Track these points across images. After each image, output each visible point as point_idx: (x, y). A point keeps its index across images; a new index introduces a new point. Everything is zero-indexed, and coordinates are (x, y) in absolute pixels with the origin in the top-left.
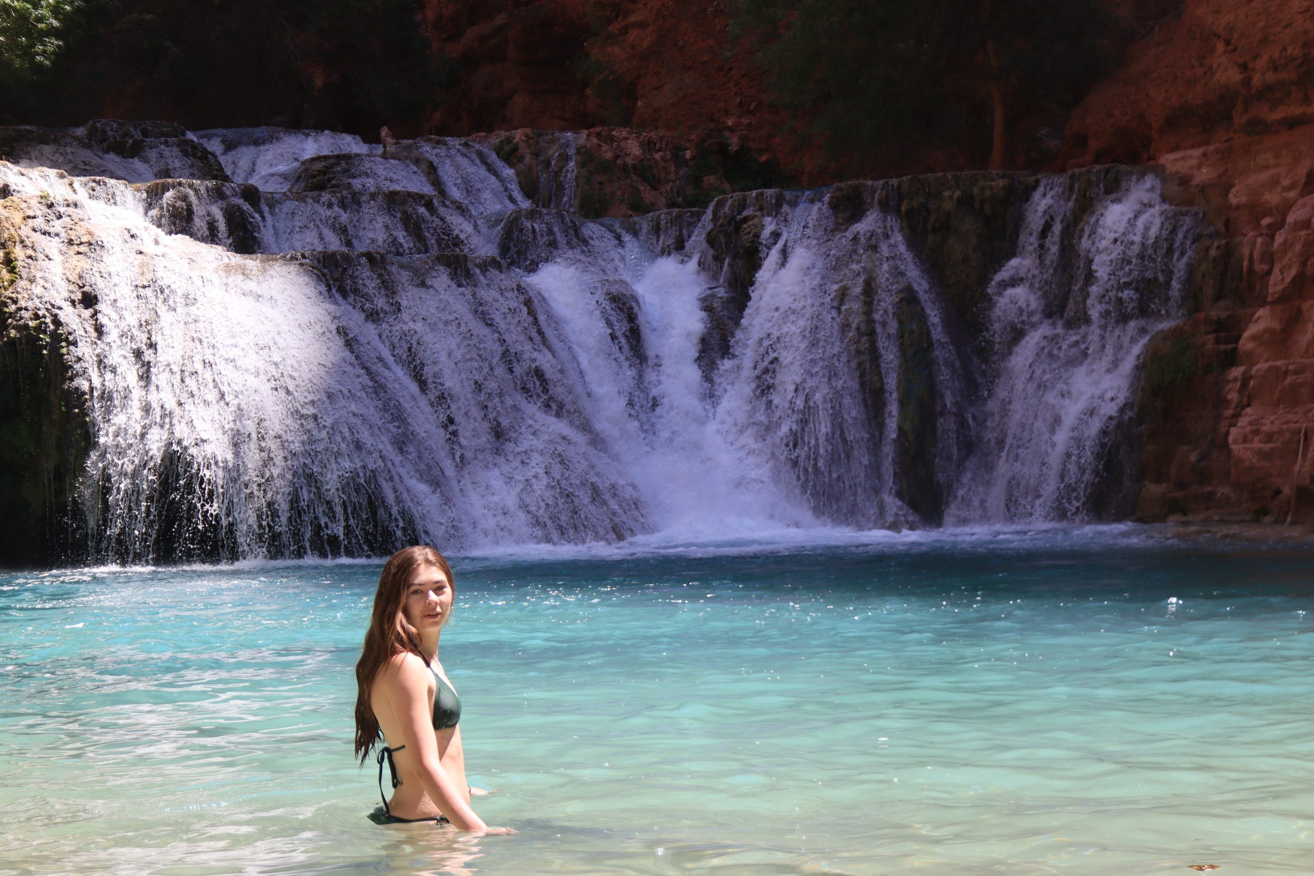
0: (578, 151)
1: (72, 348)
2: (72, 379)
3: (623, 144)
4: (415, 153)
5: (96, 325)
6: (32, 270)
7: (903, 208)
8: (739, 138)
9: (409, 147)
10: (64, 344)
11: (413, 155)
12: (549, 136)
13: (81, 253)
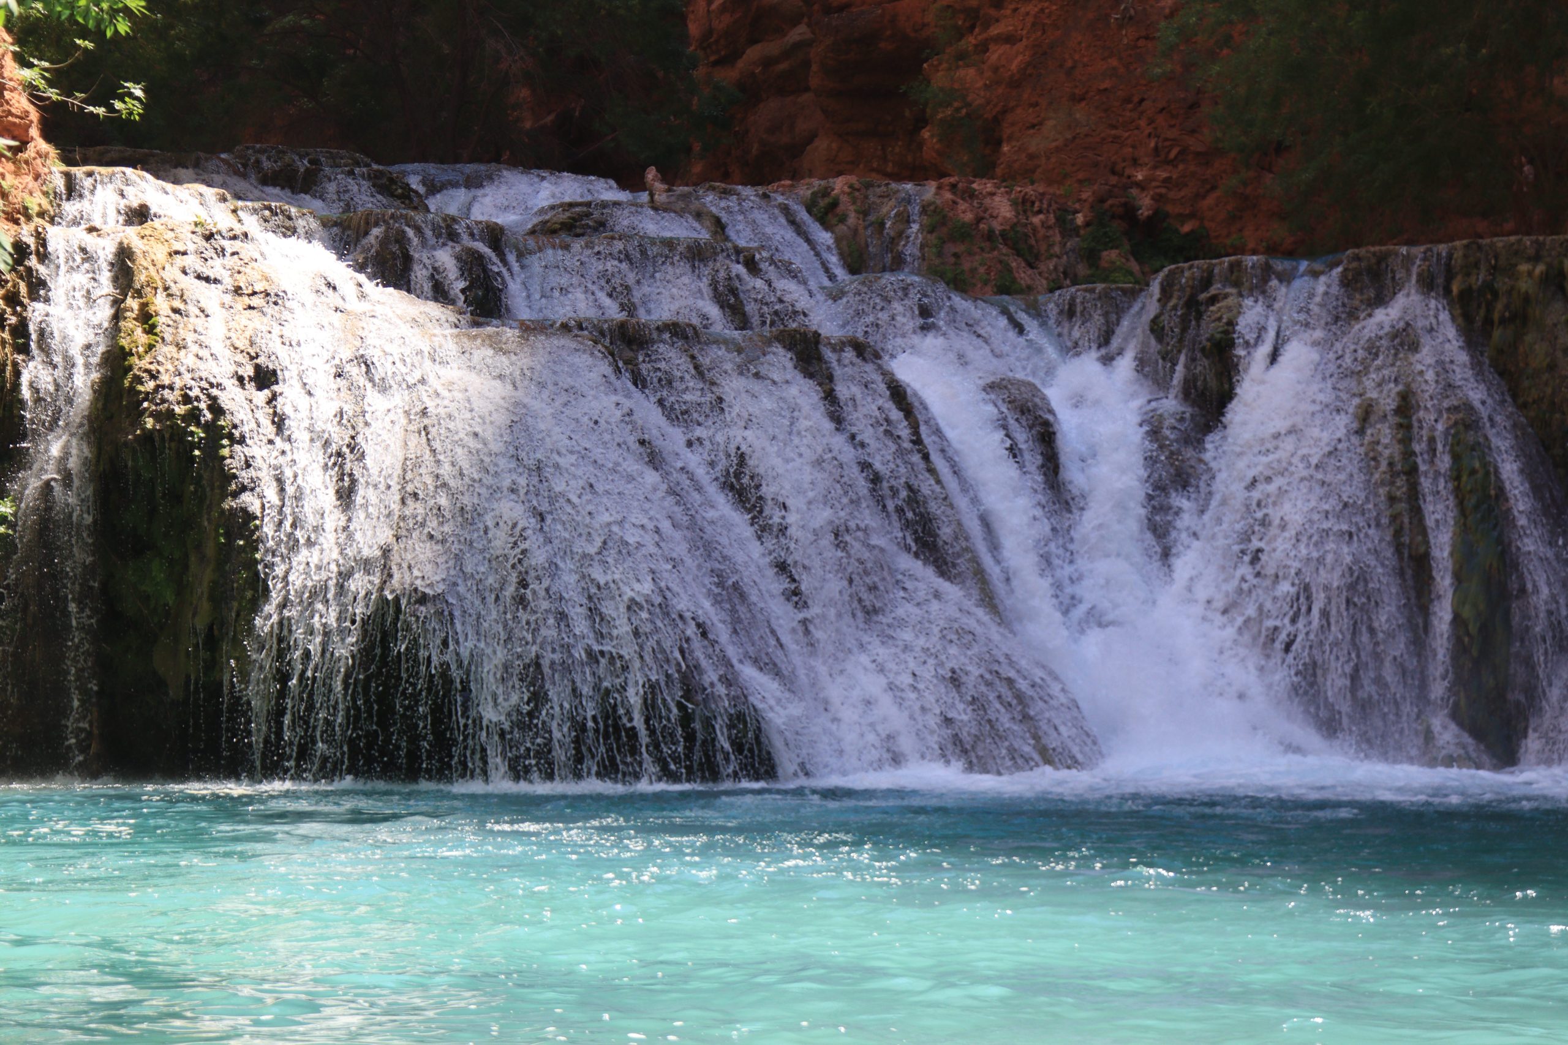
0: (924, 210)
1: (237, 448)
2: (235, 495)
3: (987, 201)
4: (695, 205)
5: (275, 414)
6: (180, 330)
7: (1455, 289)
8: (1153, 198)
9: (684, 197)
10: (225, 442)
11: (692, 207)
12: (883, 188)
13: (253, 308)
